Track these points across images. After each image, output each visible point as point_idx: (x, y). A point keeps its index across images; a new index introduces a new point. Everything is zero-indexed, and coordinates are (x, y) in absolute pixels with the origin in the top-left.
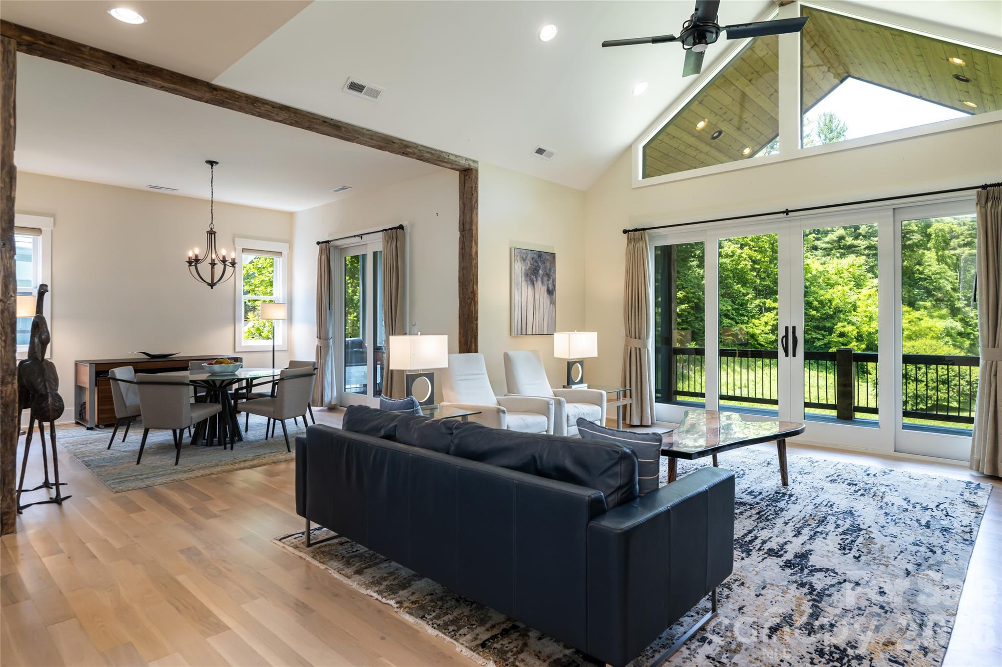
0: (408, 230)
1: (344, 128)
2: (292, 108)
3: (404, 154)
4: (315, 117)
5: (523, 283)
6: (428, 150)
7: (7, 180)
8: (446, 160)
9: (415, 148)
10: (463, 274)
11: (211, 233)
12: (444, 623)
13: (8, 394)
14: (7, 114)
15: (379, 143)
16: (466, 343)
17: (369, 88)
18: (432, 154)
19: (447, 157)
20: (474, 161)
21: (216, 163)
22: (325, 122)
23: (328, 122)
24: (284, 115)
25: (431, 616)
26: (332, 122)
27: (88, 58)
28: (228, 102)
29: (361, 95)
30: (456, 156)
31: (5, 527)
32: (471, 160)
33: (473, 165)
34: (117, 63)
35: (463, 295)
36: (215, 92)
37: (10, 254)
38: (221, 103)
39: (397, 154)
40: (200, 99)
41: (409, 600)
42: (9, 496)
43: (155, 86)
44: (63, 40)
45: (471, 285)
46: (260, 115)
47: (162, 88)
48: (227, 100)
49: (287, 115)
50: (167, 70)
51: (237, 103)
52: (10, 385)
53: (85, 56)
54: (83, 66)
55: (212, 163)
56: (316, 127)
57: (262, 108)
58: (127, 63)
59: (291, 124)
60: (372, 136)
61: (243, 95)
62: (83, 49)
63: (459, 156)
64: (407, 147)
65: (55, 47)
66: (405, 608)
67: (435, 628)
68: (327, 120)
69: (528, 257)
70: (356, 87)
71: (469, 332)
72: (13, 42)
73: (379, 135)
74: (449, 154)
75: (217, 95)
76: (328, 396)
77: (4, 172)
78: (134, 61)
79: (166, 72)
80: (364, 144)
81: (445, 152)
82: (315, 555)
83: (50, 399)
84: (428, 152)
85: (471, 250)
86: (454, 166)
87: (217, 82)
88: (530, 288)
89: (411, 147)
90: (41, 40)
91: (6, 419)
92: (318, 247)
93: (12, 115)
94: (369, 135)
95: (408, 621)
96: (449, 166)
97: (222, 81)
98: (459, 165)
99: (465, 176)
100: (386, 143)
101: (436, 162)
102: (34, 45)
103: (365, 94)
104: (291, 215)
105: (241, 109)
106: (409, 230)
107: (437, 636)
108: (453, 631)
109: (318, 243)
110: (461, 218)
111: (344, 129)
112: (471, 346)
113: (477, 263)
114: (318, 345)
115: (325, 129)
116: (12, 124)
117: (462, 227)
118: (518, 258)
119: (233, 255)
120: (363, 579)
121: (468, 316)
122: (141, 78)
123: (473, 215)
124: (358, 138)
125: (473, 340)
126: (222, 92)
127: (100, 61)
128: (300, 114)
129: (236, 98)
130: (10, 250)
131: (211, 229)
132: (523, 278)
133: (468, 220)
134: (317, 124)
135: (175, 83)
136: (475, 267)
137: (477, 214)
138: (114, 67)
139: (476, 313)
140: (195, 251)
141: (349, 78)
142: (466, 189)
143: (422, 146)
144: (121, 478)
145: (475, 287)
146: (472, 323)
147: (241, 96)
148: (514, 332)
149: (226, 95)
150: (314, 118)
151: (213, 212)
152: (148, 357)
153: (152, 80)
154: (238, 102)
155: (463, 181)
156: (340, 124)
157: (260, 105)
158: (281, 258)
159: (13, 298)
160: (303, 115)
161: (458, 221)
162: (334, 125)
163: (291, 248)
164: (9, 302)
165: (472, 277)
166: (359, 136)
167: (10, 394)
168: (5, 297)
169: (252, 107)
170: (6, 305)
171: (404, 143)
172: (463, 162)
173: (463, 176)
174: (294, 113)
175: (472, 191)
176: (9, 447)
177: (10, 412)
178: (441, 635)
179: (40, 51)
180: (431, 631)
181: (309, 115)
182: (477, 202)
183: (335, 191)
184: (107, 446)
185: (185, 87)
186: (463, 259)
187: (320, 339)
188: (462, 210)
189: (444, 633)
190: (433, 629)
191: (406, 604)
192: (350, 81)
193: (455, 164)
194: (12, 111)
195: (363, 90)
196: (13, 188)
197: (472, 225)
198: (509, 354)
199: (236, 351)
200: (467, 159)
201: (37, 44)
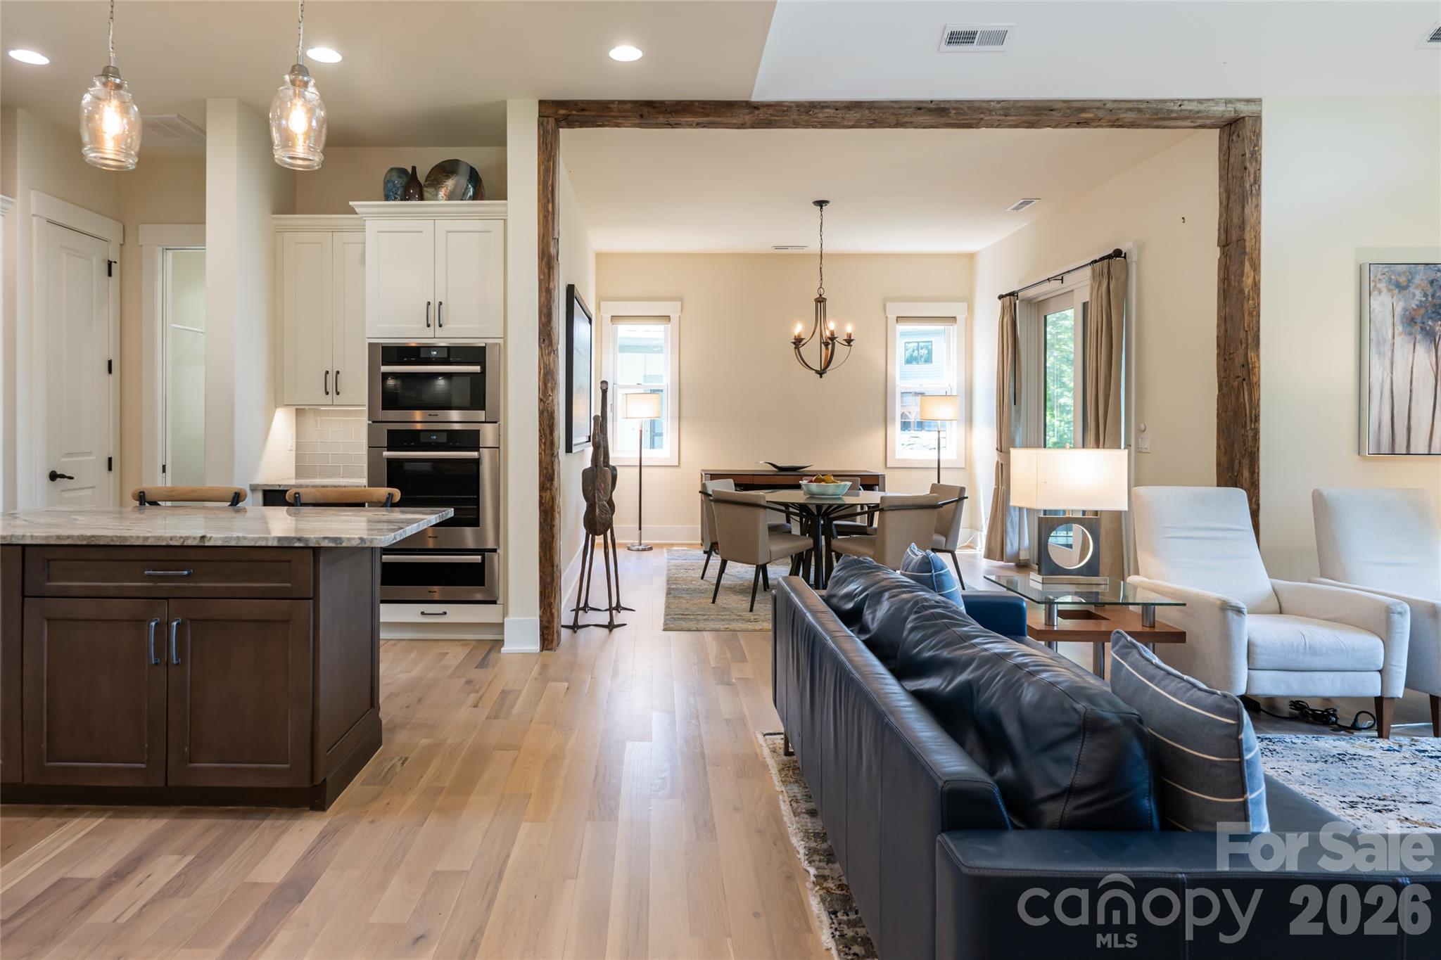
0: (1133, 258)
1: (954, 109)
2: (865, 102)
3: (1079, 124)
4: (904, 105)
5: (1398, 340)
6: (1130, 105)
7: (546, 271)
8: (1174, 115)
9: (1098, 108)
10: (1226, 331)
11: (821, 300)
12: (853, 937)
13: (547, 501)
14: (546, 200)
15: (1023, 118)
16: (1231, 467)
17: (983, 33)
18: (1139, 110)
19: (1176, 108)
20: (1248, 101)
21: (826, 202)
22: (919, 109)
23: (925, 108)
24: (853, 115)
25: (845, 918)
26: (932, 106)
27: (617, 114)
28: (775, 120)
29: (973, 47)
30: (1200, 101)
31: (546, 642)
32: (1239, 100)
33: (1244, 109)
34: (645, 110)
35: (1225, 371)
36: (756, 112)
37: (548, 350)
38: (769, 124)
39: (1067, 127)
40: (742, 126)
41: (840, 880)
42: (549, 610)
43: (690, 125)
44: (593, 102)
45: (1241, 351)
46: (824, 125)
47: (698, 125)
48: (773, 118)
49: (858, 116)
50: (699, 102)
51: (785, 118)
52: (548, 491)
53: (613, 114)
54: (618, 125)
55: (821, 204)
56: (906, 119)
57: (820, 115)
58: (654, 108)
59: (870, 126)
60: (1007, 109)
61: (793, 105)
62: (612, 106)
63: (1208, 100)
64: (1083, 110)
65: (587, 113)
66: (823, 888)
67: (833, 937)
68: (924, 105)
69: (1417, 280)
70: (959, 38)
71: (1236, 446)
72: (551, 120)
73: (1021, 104)
74: (1181, 102)
75: (758, 114)
76: (1012, 544)
77: (544, 262)
78: (662, 102)
79: (697, 104)
80: (998, 126)
81: (1172, 101)
82: (783, 769)
83: (597, 510)
84: (1131, 110)
85: (1240, 281)
86: (1199, 122)
87: (756, 97)
88: (1421, 349)
89: (1090, 108)
90: (574, 110)
91: (546, 527)
92: (1000, 302)
93: (550, 200)
94: (1003, 108)
95: (810, 906)
96: (1187, 123)
97: (761, 93)
98: (1208, 118)
99: (1230, 135)
100: (1036, 115)
101: (1156, 123)
102: (569, 118)
103: (980, 43)
104: (971, 257)
105: (796, 125)
106: (1135, 258)
107: (828, 950)
108: (855, 954)
109: (1001, 297)
110: (1223, 219)
111: (953, 112)
112: (1240, 472)
113: (1257, 306)
114: (998, 462)
115: (921, 119)
116: (550, 209)
117: (1223, 237)
118: (1382, 286)
119: (849, 329)
120: (809, 825)
121: (1235, 413)
122: (672, 120)
123: (1247, 210)
124: (982, 119)
125: (1246, 462)
126: (765, 109)
127: (629, 114)
128: (878, 108)
129: (784, 111)
130: (549, 346)
131: (820, 295)
132: (1399, 328)
133: (1236, 221)
134: (906, 115)
135: (707, 115)
136: (1251, 314)
137: (1258, 206)
138: (642, 116)
139: (1255, 406)
140: (798, 329)
141: (945, 27)
142: (1232, 160)
143: (1115, 101)
144: (683, 615)
145: (1251, 354)
146: (1244, 426)
147: (791, 107)
148: (1370, 446)
149: (771, 111)
150: (901, 108)
151: (822, 271)
152: (775, 469)
153: (684, 119)
154: (786, 115)
155: (1226, 146)
156: (947, 106)
157: (818, 111)
158: (955, 326)
159: (551, 398)
160: (882, 109)
161: (1217, 227)
162: (936, 109)
163: (970, 309)
164: (547, 402)
165: (1242, 335)
166: (982, 116)
167: (549, 501)
168: (544, 397)
169: (807, 118)
170: (546, 404)
171: (1075, 105)
172: (1221, 108)
173: (1225, 137)
174: (869, 108)
175: (1243, 162)
176: (548, 557)
177: (549, 520)
178: (834, 952)
179: (578, 121)
180: (825, 937)
181: (892, 105)
182: (1257, 181)
183: (1014, 209)
184: (701, 576)
185: (719, 117)
186: (1225, 300)
187: (1001, 451)
188: (1225, 202)
189: (839, 951)
190: (831, 936)
191: (830, 884)
192: (948, 31)
193: (1199, 118)
194: (550, 196)
195: (974, 38)
196: (551, 278)
197: (1244, 230)
198: (1325, 493)
199: (888, 466)
200: (1228, 102)
201: (570, 115)
